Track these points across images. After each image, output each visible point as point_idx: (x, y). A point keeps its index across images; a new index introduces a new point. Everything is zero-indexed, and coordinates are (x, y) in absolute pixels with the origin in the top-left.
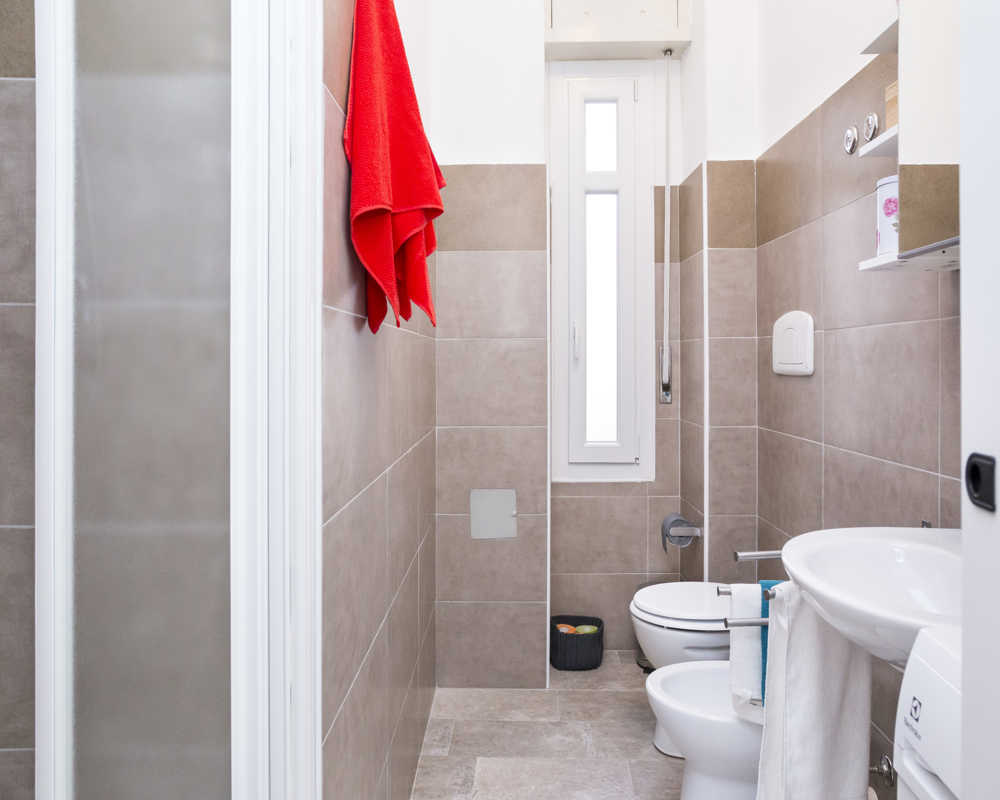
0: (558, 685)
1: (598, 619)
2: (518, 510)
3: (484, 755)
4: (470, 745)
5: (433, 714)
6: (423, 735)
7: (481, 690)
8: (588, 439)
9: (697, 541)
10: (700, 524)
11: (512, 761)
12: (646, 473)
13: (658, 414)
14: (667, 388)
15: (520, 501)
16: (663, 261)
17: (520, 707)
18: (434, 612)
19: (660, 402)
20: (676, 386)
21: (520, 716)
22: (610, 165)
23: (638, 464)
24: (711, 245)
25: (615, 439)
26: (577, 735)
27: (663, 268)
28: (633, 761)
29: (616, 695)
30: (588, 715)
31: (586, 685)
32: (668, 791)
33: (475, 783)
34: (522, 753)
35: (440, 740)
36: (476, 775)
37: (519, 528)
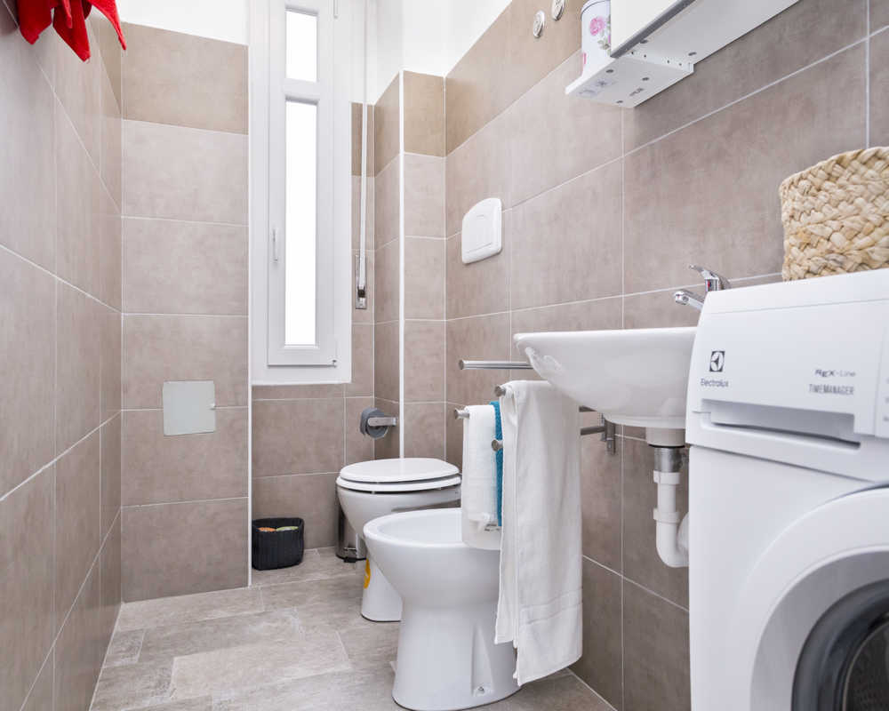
0: (260, 584)
1: (297, 519)
2: (216, 403)
3: (181, 654)
4: (163, 649)
5: (118, 628)
6: (105, 650)
7: (177, 598)
8: (288, 341)
9: (394, 429)
10: (396, 414)
11: (214, 654)
12: (342, 375)
13: (354, 319)
14: (362, 294)
15: (217, 392)
16: (360, 175)
17: (219, 606)
18: (119, 515)
19: (356, 308)
20: (370, 293)
21: (221, 614)
22: (311, 76)
23: (335, 367)
24: (405, 150)
25: (314, 343)
26: (284, 620)
27: (360, 181)
28: (343, 631)
29: (320, 583)
30: (294, 602)
31: (288, 578)
32: (379, 649)
33: (172, 682)
34: (228, 645)
35: (128, 651)
36: (173, 674)
37: (219, 421)
